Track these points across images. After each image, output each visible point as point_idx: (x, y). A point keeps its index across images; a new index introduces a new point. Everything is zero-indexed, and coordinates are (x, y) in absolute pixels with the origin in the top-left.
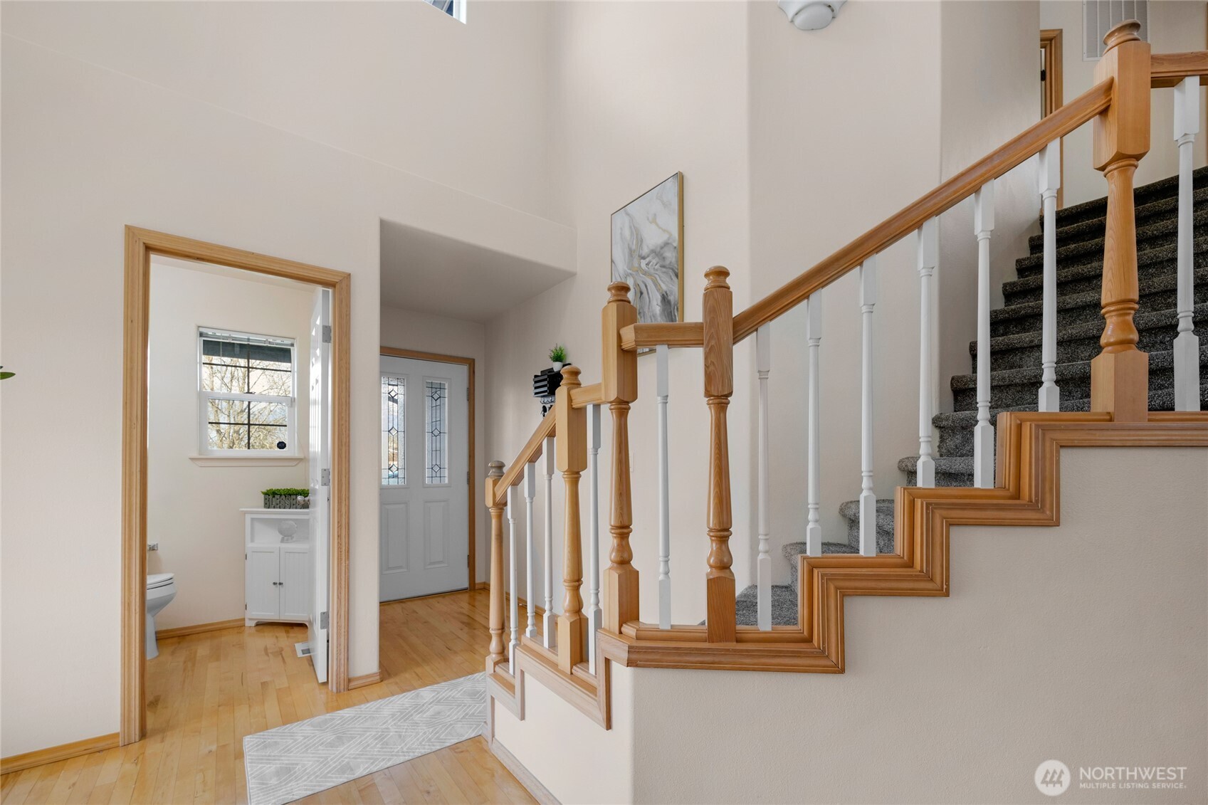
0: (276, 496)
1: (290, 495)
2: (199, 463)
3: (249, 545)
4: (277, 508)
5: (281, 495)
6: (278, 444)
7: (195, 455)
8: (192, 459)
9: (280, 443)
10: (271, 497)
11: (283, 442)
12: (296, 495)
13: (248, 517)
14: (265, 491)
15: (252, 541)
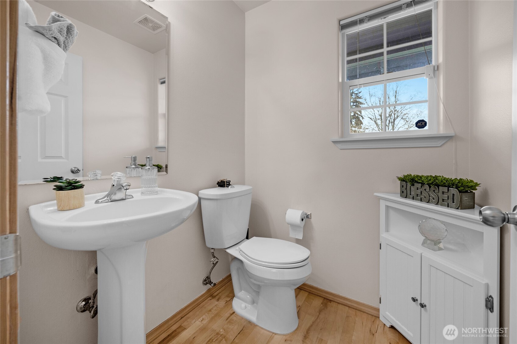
0: (415, 184)
1: (438, 186)
2: (340, 146)
3: (384, 235)
4: (416, 200)
5: (423, 184)
6: (417, 123)
7: (336, 138)
8: (334, 142)
9: (419, 121)
10: (409, 184)
11: (423, 121)
12: (449, 187)
13: (383, 204)
14: (401, 175)
15: (387, 230)
